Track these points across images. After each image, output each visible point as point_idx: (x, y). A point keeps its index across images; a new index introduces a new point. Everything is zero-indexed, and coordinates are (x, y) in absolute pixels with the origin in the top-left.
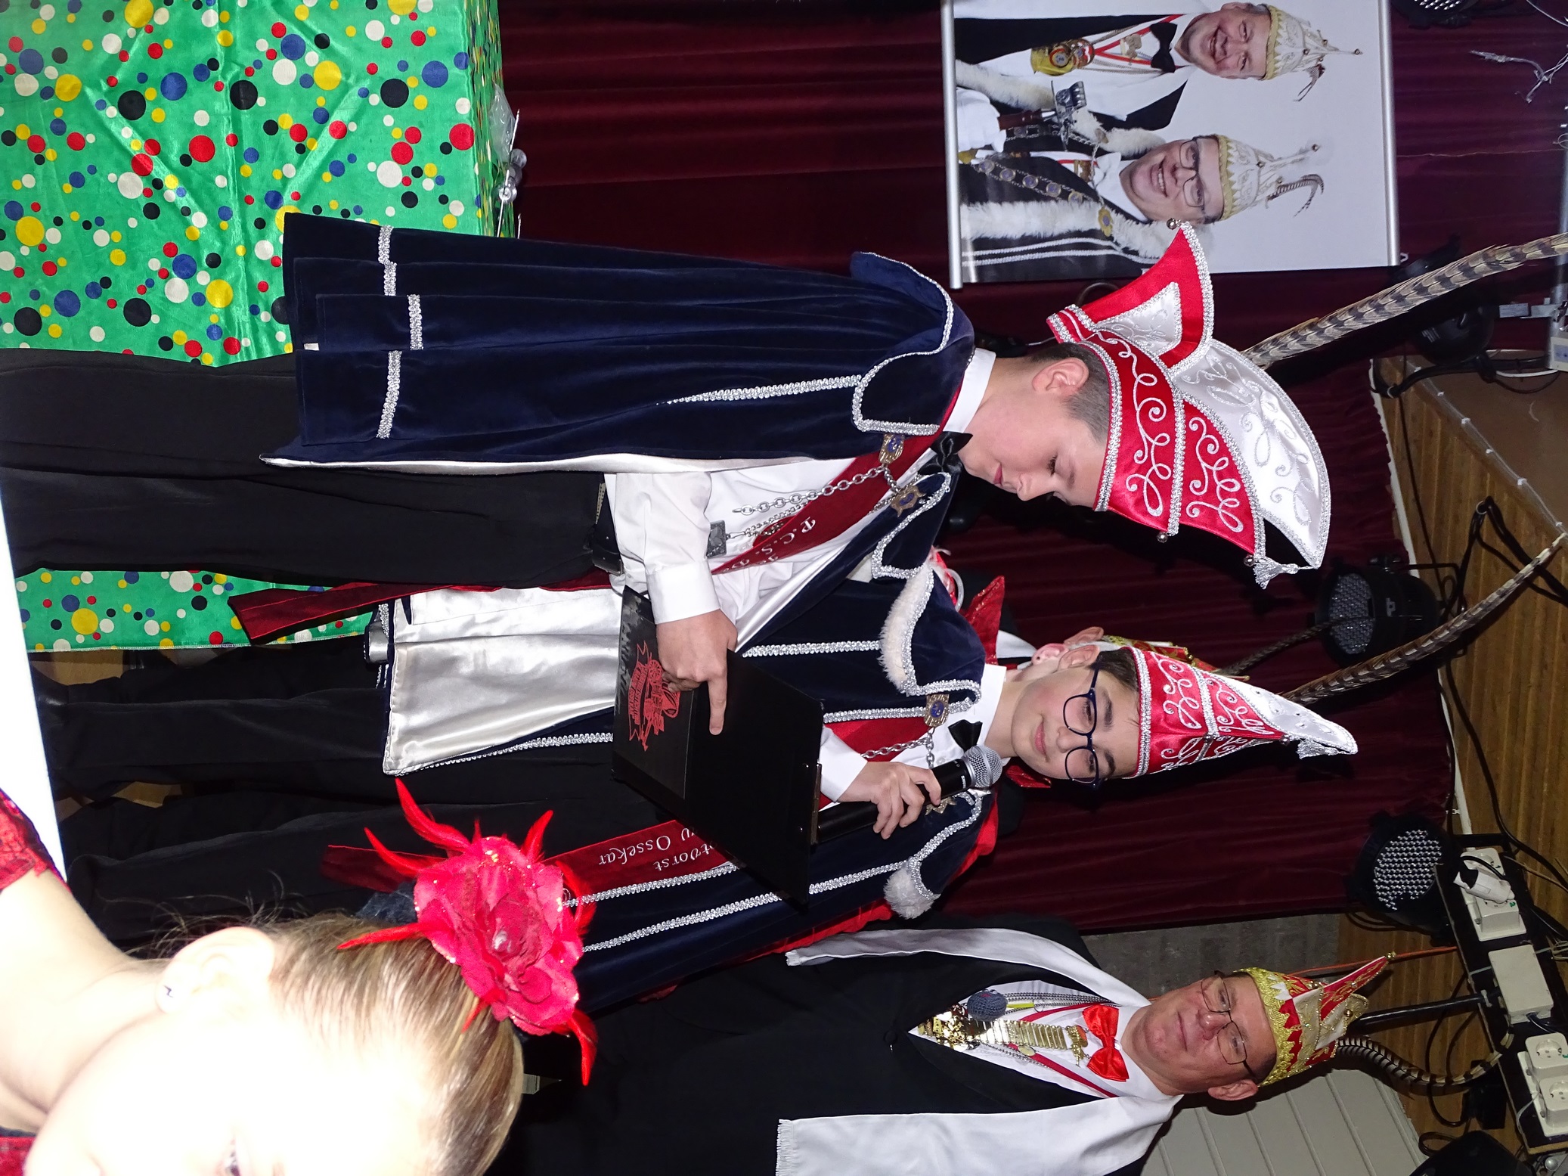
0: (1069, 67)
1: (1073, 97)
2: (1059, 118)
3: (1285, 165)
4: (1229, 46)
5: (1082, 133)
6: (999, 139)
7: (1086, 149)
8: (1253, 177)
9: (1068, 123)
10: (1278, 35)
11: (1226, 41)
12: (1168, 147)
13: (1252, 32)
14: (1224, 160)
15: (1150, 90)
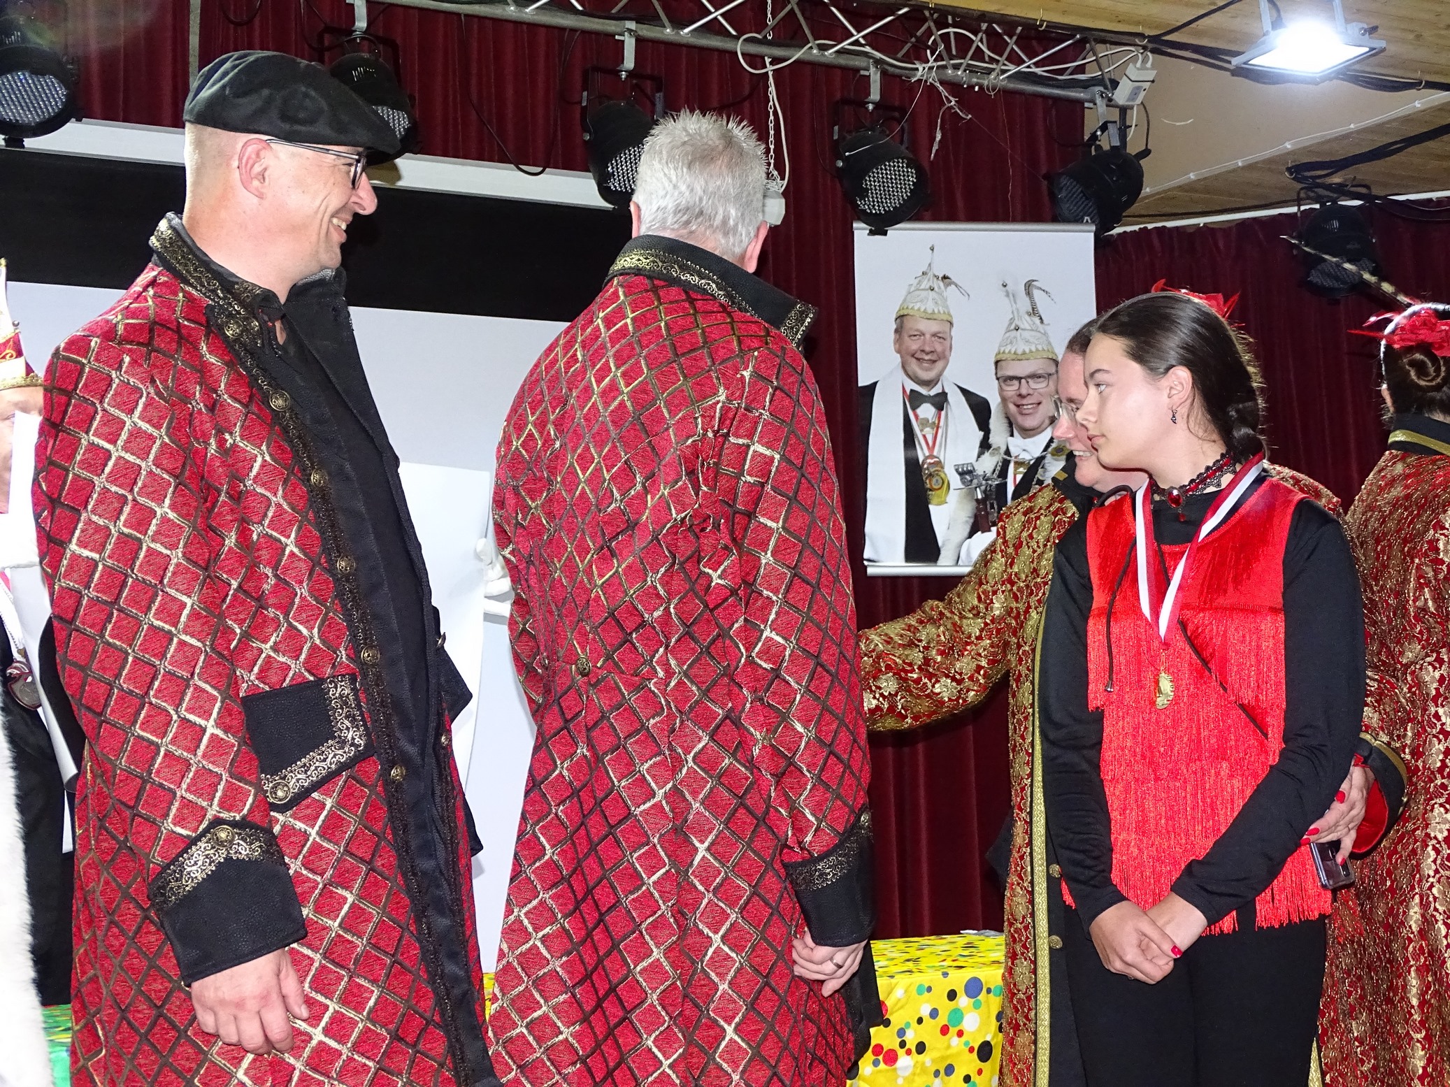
0: (943, 475)
1: (966, 473)
2: (981, 485)
3: (1018, 310)
4: (927, 349)
5: (993, 468)
7: (1006, 464)
8: (1026, 335)
9: (986, 478)
10: (919, 310)
11: (923, 351)
12: (1004, 400)
13: (917, 330)
14: (1014, 357)
15: (960, 413)
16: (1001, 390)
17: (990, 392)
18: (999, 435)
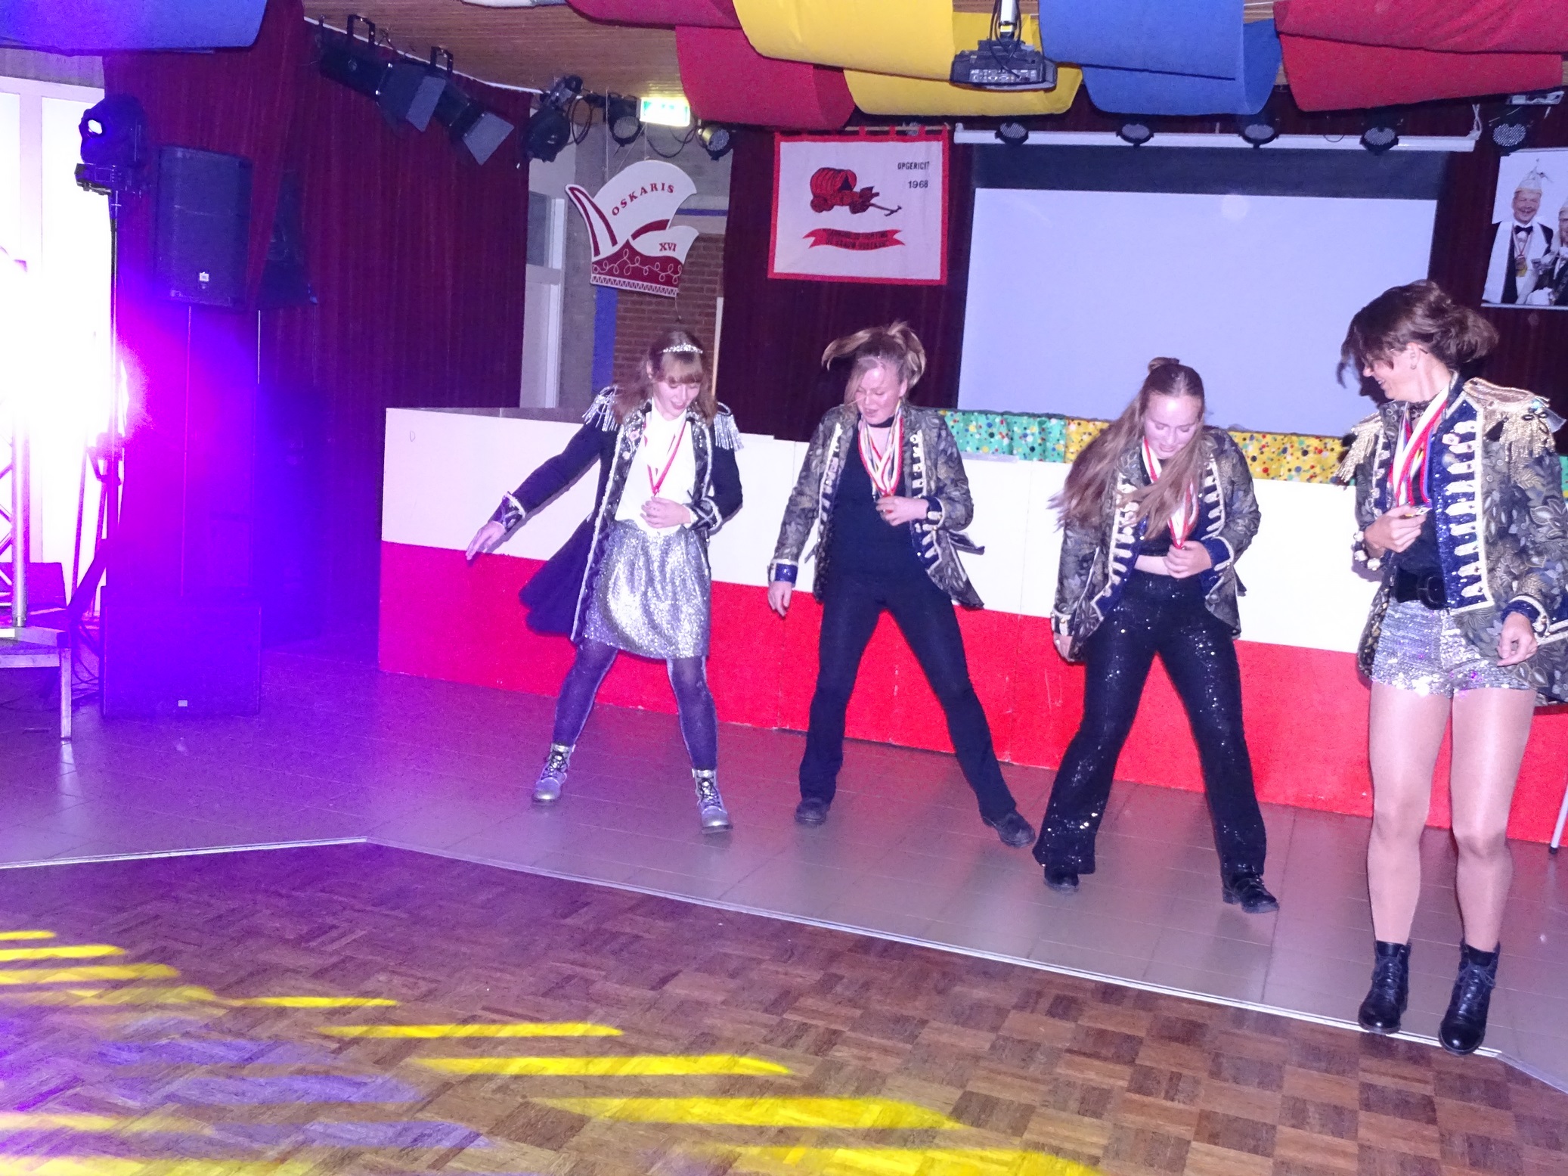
0: (1525, 264)
1: (1536, 263)
2: (1543, 269)
4: (1528, 206)
5: (1550, 261)
6: (1547, 290)
7: (1556, 259)
9: (1546, 265)
10: (1527, 188)
11: (1525, 207)
12: (1561, 230)
13: (1524, 198)
15: (1538, 235)
16: (1560, 226)
17: (1556, 229)
18: (1555, 245)
